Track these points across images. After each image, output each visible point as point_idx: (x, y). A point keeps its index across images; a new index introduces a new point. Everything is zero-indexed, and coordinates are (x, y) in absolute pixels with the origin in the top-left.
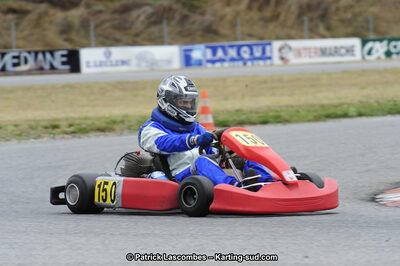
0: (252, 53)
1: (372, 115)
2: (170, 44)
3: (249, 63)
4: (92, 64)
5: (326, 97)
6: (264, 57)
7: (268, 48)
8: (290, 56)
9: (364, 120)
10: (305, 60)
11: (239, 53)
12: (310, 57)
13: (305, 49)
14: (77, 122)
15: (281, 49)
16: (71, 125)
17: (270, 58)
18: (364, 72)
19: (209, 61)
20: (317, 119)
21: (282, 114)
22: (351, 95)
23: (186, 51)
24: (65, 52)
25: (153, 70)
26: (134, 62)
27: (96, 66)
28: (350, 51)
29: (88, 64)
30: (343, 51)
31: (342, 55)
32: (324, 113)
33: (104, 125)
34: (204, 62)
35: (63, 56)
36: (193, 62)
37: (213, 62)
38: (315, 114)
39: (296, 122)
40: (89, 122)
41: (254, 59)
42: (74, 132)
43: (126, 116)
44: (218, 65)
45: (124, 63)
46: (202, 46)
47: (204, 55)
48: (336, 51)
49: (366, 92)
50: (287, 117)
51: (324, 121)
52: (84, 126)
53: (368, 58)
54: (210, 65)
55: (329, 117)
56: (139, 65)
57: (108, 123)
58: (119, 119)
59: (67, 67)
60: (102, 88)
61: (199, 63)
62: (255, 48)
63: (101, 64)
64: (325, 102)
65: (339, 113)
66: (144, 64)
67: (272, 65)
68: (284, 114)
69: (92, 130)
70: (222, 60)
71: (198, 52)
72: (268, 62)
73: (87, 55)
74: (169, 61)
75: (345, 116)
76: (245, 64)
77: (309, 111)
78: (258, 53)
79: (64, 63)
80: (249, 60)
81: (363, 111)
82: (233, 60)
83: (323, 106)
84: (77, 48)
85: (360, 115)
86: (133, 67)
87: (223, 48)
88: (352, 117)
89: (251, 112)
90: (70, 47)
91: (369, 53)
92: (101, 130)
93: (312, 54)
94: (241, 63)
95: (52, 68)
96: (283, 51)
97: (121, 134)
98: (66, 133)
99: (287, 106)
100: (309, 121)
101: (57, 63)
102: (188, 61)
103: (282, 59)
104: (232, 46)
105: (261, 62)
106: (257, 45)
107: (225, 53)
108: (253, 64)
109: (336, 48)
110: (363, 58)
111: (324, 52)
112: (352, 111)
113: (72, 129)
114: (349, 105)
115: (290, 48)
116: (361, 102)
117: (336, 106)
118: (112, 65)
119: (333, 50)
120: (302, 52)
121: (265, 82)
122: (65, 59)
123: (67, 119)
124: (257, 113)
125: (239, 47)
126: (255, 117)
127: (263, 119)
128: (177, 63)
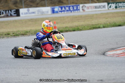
0: (73, 8)
3: (73, 12)
4: (23, 13)
5: (94, 22)
6: (77, 10)
7: (78, 7)
8: (85, 9)
9: (105, 29)
10: (90, 10)
11: (69, 9)
13: (90, 6)
14: (15, 32)
16: (13, 34)
17: (79, 10)
18: (108, 13)
19: (60, 11)
20: (90, 29)
22: (102, 21)
23: (53, 8)
24: (15, 10)
27: (24, 14)
28: (104, 7)
29: (22, 13)
31: (102, 8)
32: (93, 27)
34: (58, 12)
35: (14, 11)
36: (55, 12)
38: (90, 27)
39: (84, 30)
40: (19, 32)
41: (74, 10)
42: (14, 36)
43: (31, 30)
47: (59, 9)
49: (107, 20)
50: (81, 29)
51: (93, 29)
52: (17, 34)
53: (110, 9)
54: (60, 13)
56: (38, 13)
57: (25, 32)
58: (29, 31)
59: (16, 15)
60: (25, 21)
61: (57, 12)
63: (26, 13)
64: (94, 23)
65: (97, 27)
66: (39, 13)
69: (20, 35)
70: (64, 11)
71: (56, 9)
72: (79, 11)
73: (22, 11)
74: (48, 12)
75: (99, 28)
76: (71, 12)
77: (88, 27)
78: (75, 8)
79: (14, 14)
80: (73, 10)
81: (105, 26)
82: (67, 11)
83: (93, 25)
84: (19, 9)
85: (104, 27)
86: (36, 14)
87: (64, 7)
88: (101, 28)
90: (16, 8)
92: (23, 35)
93: (92, 8)
95: (11, 15)
96: (83, 7)
97: (29, 36)
98: (12, 36)
99: (81, 25)
100: (88, 30)
101: (12, 14)
102: (53, 12)
103: (83, 10)
104: (67, 7)
105: (76, 11)
106: (75, 6)
107: (65, 9)
108: (74, 12)
109: (100, 6)
110: (108, 9)
111: (96, 7)
112: (101, 26)
113: (14, 35)
114: (101, 24)
116: (105, 23)
117: (96, 25)
118: (30, 14)
120: (89, 8)
121: (77, 17)
122: (15, 12)
123: (12, 32)
124: (72, 28)
125: (69, 7)
127: (74, 30)
128: (50, 12)
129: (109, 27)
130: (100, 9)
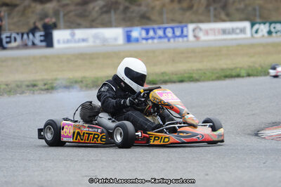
0: (174, 33)
1: (257, 76)
2: (116, 26)
3: (172, 40)
4: (61, 41)
5: (225, 63)
6: (182, 35)
7: (185, 29)
8: (201, 35)
9: (251, 79)
10: (211, 37)
11: (165, 33)
12: (215, 35)
13: (211, 30)
14: (50, 82)
15: (194, 30)
16: (45, 85)
17: (186, 36)
18: (252, 46)
19: (143, 39)
20: (218, 78)
21: (194, 75)
22: (243, 62)
23: (127, 32)
25: (104, 45)
26: (91, 40)
27: (64, 42)
28: (243, 31)
29: (59, 41)
30: (238, 31)
31: (237, 34)
32: (223, 74)
33: (68, 84)
34: (140, 40)
35: (41, 36)
36: (132, 39)
37: (147, 39)
38: (217, 75)
39: (204, 81)
40: (59, 82)
41: (175, 37)
42: (47, 89)
43: (84, 77)
44: (150, 41)
45: (84, 40)
46: (139, 29)
47: (140, 34)
48: (233, 31)
49: (253, 59)
50: (197, 77)
51: (224, 80)
53: (255, 35)
54: (144, 41)
55: (226, 77)
56: (94, 42)
57: (72, 82)
58: (80, 79)
59: (44, 44)
60: (68, 58)
61: (137, 40)
62: (176, 30)
63: (68, 41)
64: (225, 66)
65: (234, 74)
66: (98, 41)
67: (188, 41)
68: (196, 76)
69: (60, 87)
70: (153, 38)
71: (136, 33)
72: (185, 39)
73: (59, 35)
74: (116, 39)
75: (238, 76)
76: (169, 40)
77: (213, 73)
78: (178, 33)
79: (41, 41)
80: (172, 37)
81: (250, 72)
82: (160, 37)
83: (222, 70)
85: (249, 75)
86: (90, 43)
87: (154, 30)
88: (243, 77)
89: (172, 74)
91: (257, 32)
92: (67, 87)
93: (217, 33)
94: (166, 40)
96: (196, 31)
97: (81, 90)
98: (42, 90)
99: (197, 70)
100: (213, 80)
101: (37, 41)
102: (129, 38)
103: (195, 36)
104: (160, 28)
105: (180, 39)
106: (178, 27)
107: (155, 32)
108: (174, 41)
109: (233, 29)
110: (252, 35)
111: (224, 32)
112: (243, 73)
113: (46, 87)
114: (241, 68)
115: (201, 29)
116: (250, 67)
117: (232, 70)
118: (76, 42)
119: (231, 30)
120: (210, 32)
121: (182, 53)
122: (42, 38)
123: (43, 80)
124: (176, 74)
125: (165, 29)
126: (175, 78)
127: (181, 79)
128: (121, 40)
129: (261, 76)
130: (234, 36)
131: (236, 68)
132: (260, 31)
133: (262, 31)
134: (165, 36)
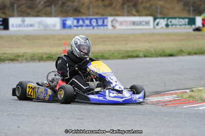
0: (97, 23)
1: (151, 57)
2: (55, 16)
3: (96, 28)
4: (15, 25)
5: (130, 47)
6: (103, 25)
7: (105, 21)
8: (117, 25)
9: (147, 59)
10: (124, 27)
11: (90, 23)
12: (127, 25)
13: (125, 21)
15: (112, 21)
17: (106, 26)
18: (152, 35)
19: (75, 26)
20: (123, 58)
21: (105, 55)
22: (143, 46)
23: (63, 20)
24: (1, 19)
25: (46, 30)
26: (36, 26)
27: (17, 26)
28: (147, 23)
30: (144, 23)
31: (143, 25)
32: (127, 55)
33: (13, 57)
34: (72, 27)
35: (0, 21)
36: (67, 26)
37: (77, 26)
38: (122, 55)
39: (112, 59)
40: (6, 56)
41: (98, 25)
43: (25, 53)
44: (80, 28)
45: (31, 25)
46: (72, 18)
47: (73, 23)
48: (140, 23)
49: (151, 45)
50: (108, 56)
51: (127, 59)
52: (3, 58)
54: (75, 28)
55: (129, 57)
56: (39, 27)
57: (16, 57)
58: (21, 54)
59: (2, 27)
60: (17, 38)
61: (70, 27)
62: (99, 20)
63: (20, 26)
64: (129, 49)
65: (134, 55)
66: (41, 26)
67: (107, 29)
69: (7, 60)
70: (82, 26)
71: (69, 22)
72: (105, 27)
73: (13, 21)
74: (55, 26)
75: (137, 56)
76: (93, 28)
77: (119, 54)
78: (100, 23)
80: (96, 26)
81: (146, 54)
82: (87, 26)
83: (127, 51)
84: (7, 17)
85: (145, 56)
86: (36, 27)
87: (83, 20)
88: (141, 57)
90: (4, 16)
91: (157, 24)
92: (12, 60)
93: (128, 24)
94: (91, 28)
96: (114, 22)
97: (22, 62)
99: (108, 51)
100: (119, 59)
102: (64, 25)
103: (113, 26)
104: (87, 19)
105: (102, 28)
106: (100, 19)
107: (84, 22)
108: (97, 28)
109: (140, 22)
110: (154, 27)
111: (134, 23)
112: (141, 54)
114: (140, 51)
115: (117, 21)
116: (147, 50)
117: (133, 52)
118: (25, 26)
119: (139, 23)
120: (123, 23)
121: (101, 38)
122: (1, 23)
125: (91, 20)
127: (96, 57)
128: (59, 26)
129: (154, 57)
130: (141, 27)
131: (136, 51)
132: (160, 24)
133: (162, 24)
134: (91, 25)
